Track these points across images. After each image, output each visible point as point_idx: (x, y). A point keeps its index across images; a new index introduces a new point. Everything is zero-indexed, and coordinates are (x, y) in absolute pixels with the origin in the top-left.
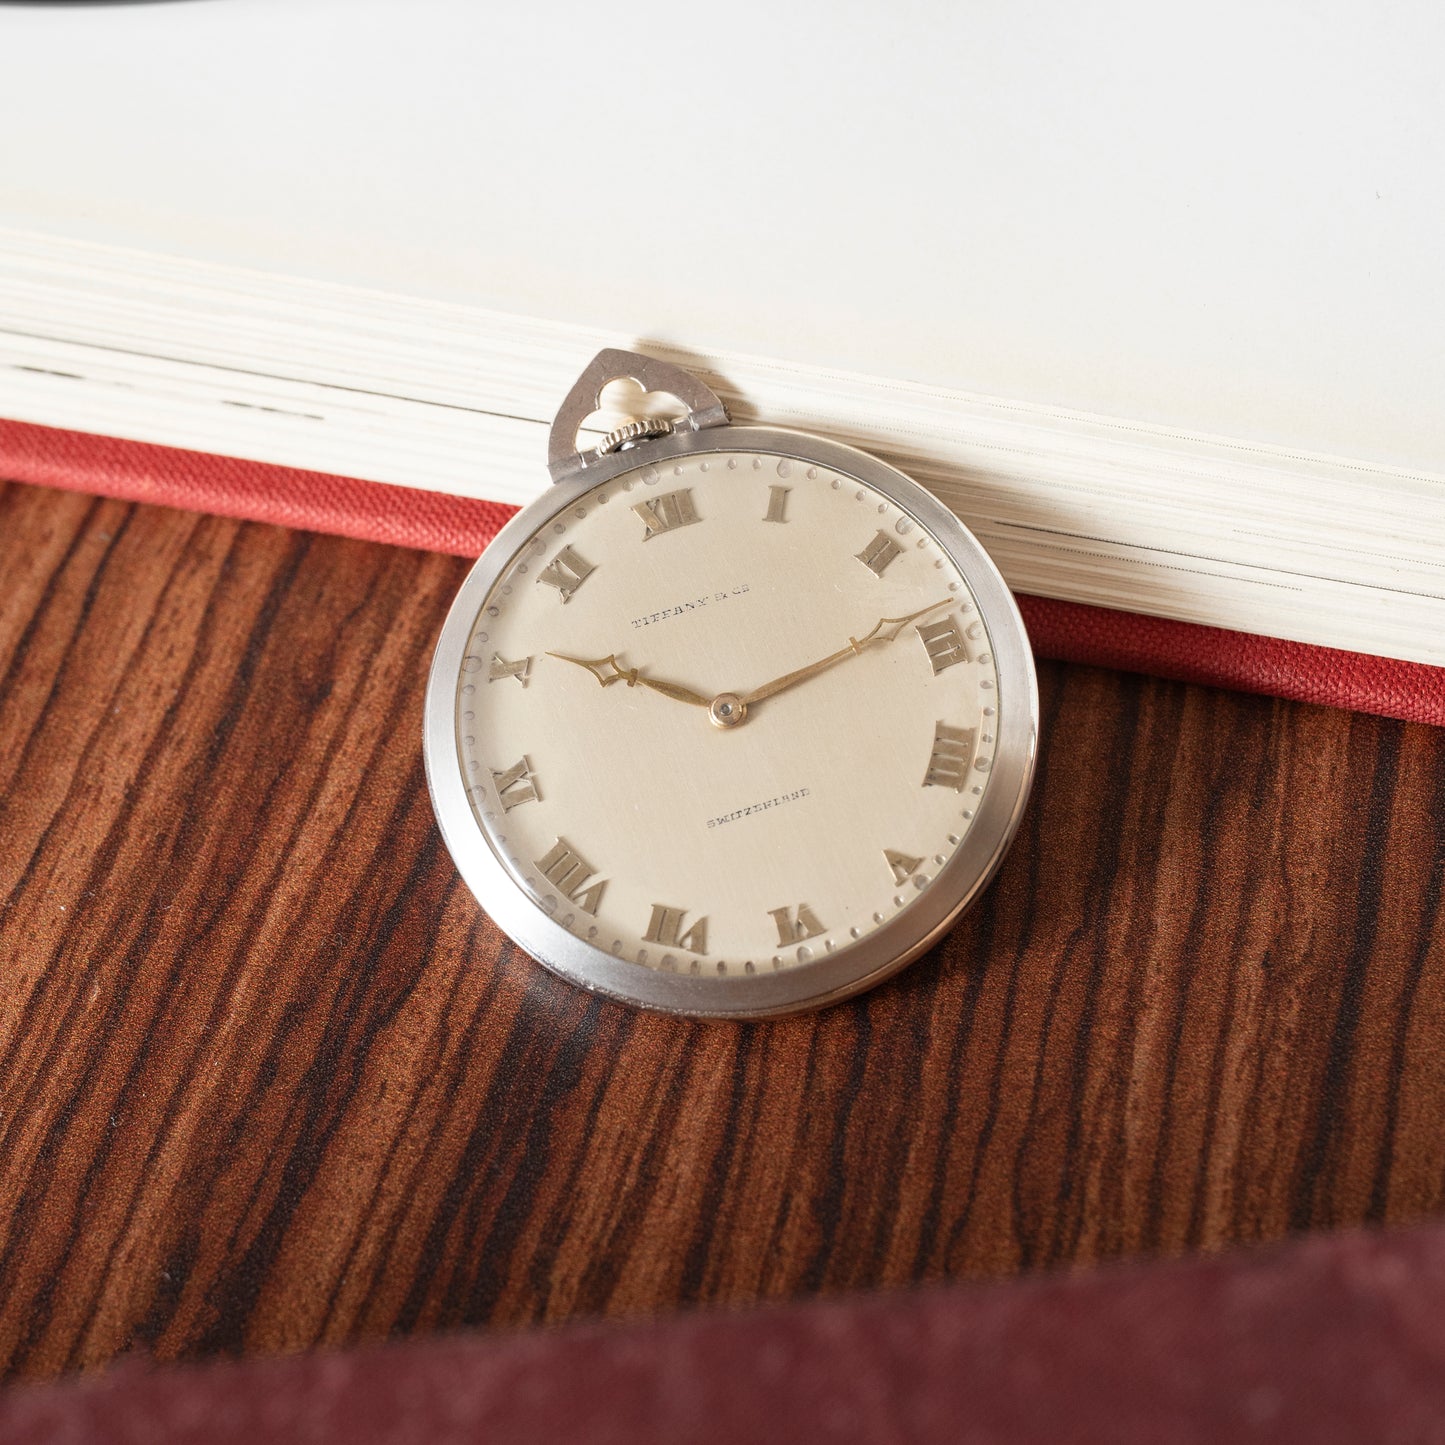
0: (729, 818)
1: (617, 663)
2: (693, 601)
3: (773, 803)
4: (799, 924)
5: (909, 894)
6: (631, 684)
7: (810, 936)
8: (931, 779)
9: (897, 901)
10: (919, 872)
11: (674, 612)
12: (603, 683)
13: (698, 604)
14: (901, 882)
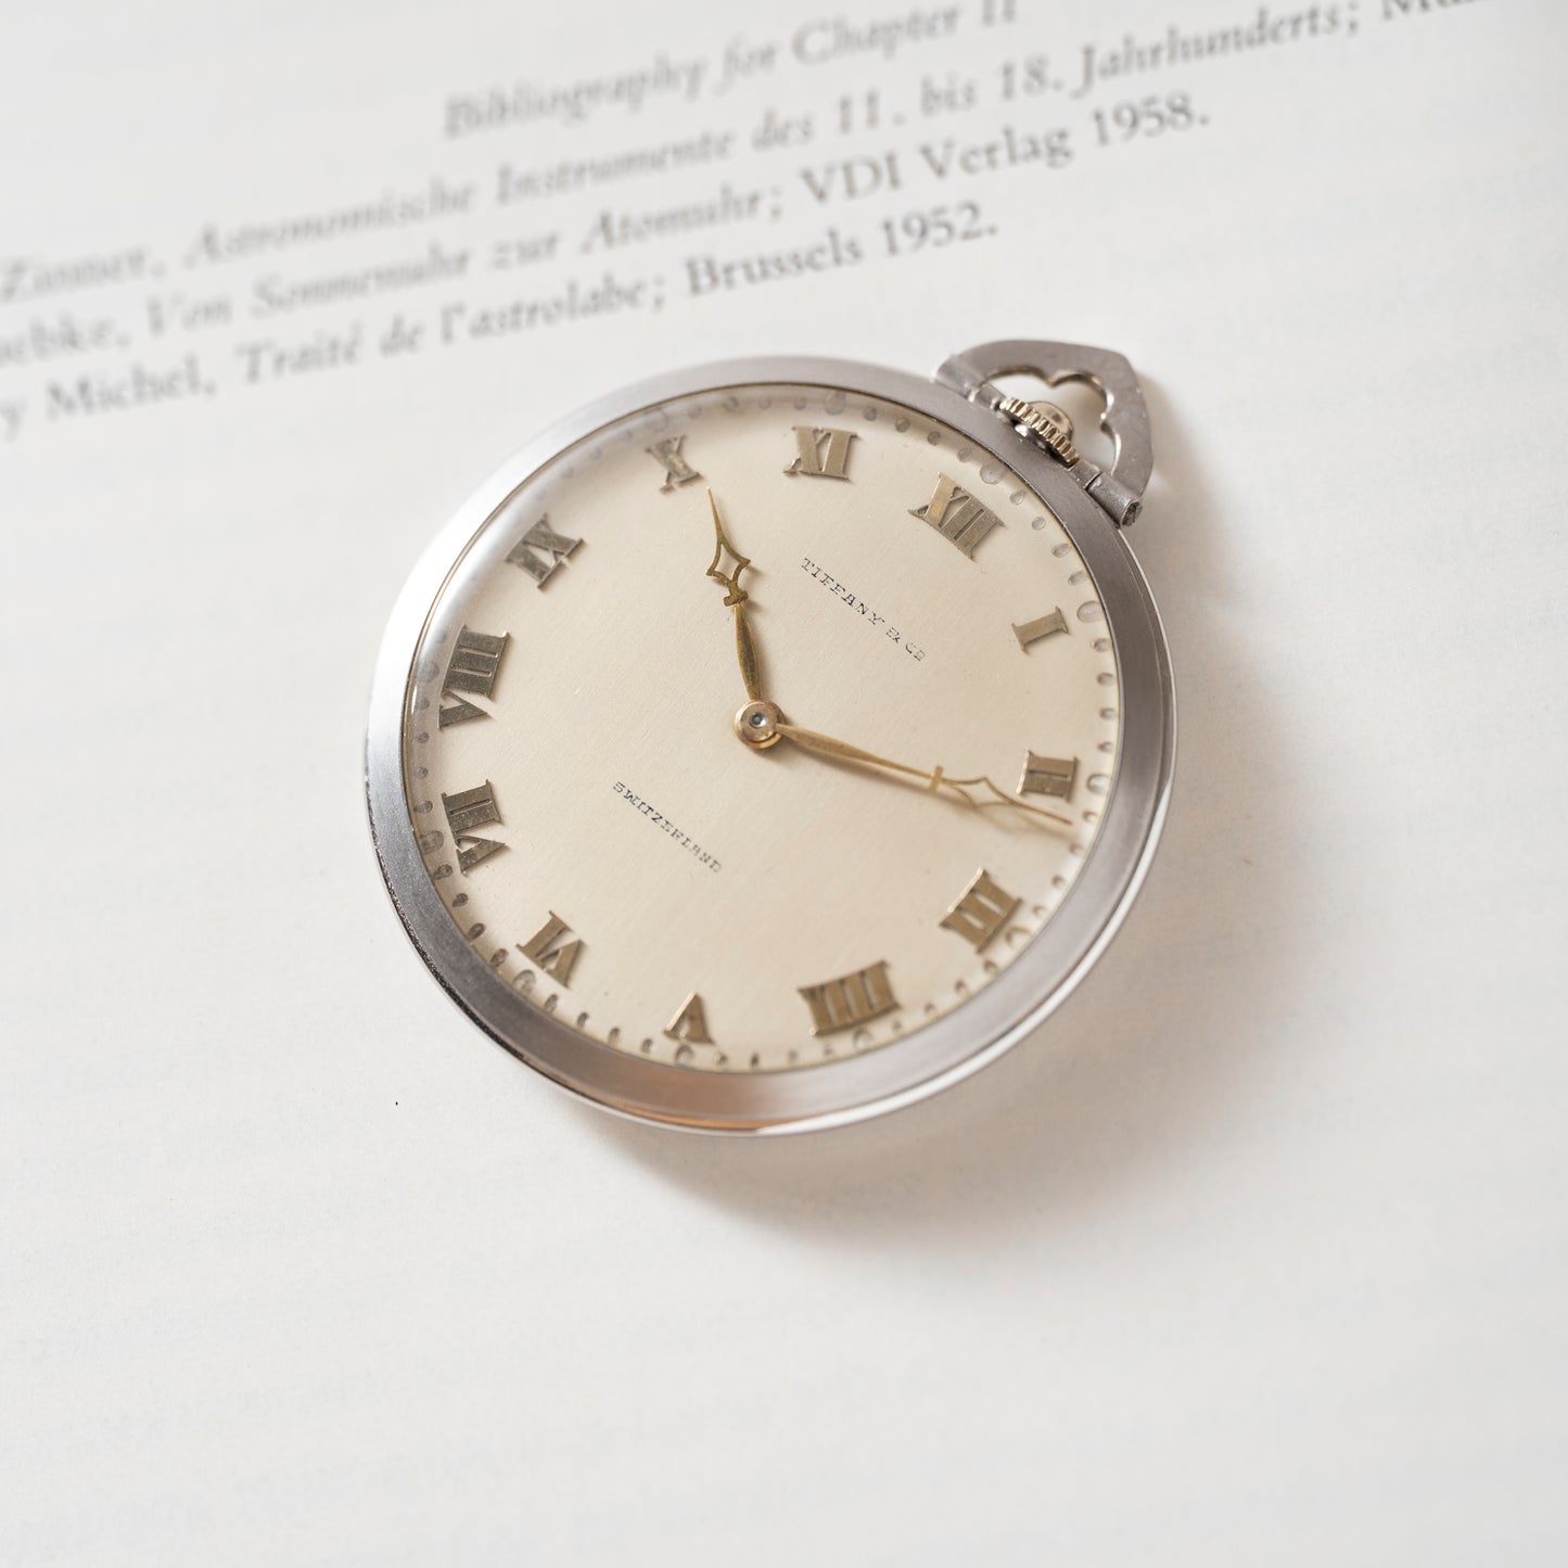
0: (638, 803)
1: (744, 573)
2: (871, 608)
3: (683, 839)
4: (556, 953)
5: (663, 1051)
6: (727, 601)
7: (550, 972)
8: (813, 994)
9: (648, 1043)
10: (695, 1047)
11: (845, 595)
12: (711, 572)
13: (869, 614)
14: (673, 1033)
